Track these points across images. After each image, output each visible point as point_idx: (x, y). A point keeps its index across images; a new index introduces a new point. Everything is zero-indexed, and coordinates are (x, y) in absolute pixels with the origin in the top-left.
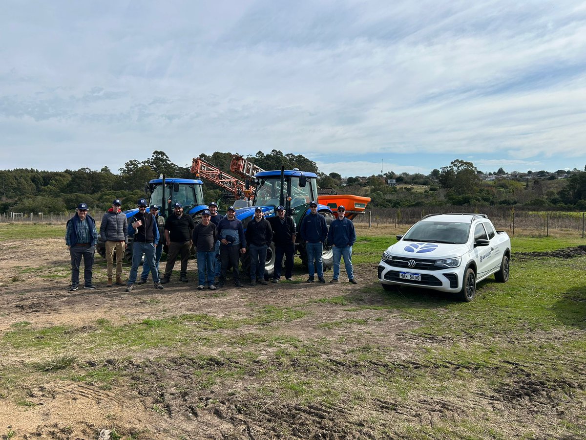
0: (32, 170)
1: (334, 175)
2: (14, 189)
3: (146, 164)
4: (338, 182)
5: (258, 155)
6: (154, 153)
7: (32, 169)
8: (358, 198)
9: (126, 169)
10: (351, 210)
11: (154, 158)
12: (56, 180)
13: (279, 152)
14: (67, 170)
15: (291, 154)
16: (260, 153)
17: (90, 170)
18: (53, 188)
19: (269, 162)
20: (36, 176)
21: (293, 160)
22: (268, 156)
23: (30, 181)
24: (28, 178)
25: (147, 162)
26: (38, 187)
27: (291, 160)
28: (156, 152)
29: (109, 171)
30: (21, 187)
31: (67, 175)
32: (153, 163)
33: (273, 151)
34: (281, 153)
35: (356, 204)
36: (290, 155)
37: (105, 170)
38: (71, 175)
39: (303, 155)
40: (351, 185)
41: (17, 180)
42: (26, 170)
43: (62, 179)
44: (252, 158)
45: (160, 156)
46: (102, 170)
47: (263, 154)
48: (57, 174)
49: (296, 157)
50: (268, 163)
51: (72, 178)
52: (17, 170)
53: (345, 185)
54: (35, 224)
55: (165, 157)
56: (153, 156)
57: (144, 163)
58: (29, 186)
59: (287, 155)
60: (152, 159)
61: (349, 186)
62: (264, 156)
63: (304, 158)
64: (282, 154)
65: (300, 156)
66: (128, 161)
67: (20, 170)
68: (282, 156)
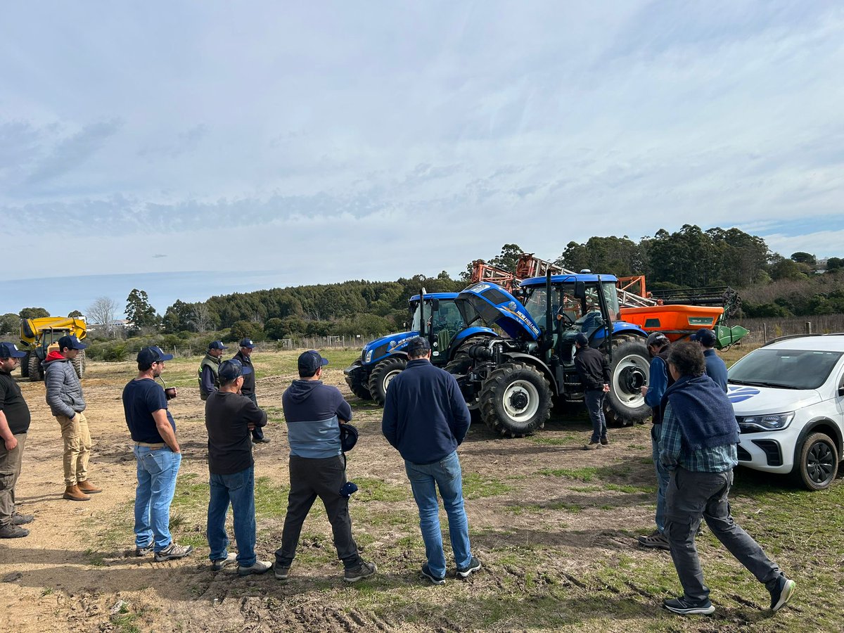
0: (363, 282)
1: (800, 257)
2: (344, 306)
3: (494, 264)
4: (809, 268)
5: (658, 236)
6: (503, 248)
7: (362, 280)
8: (694, 310)
9: (468, 272)
10: (684, 329)
11: (503, 255)
12: (387, 293)
13: (695, 227)
14: (401, 279)
15: (717, 228)
16: (661, 231)
17: (424, 277)
18: (384, 303)
19: (677, 245)
20: (367, 289)
21: (721, 237)
22: (676, 236)
23: (360, 295)
24: (358, 293)
25: (495, 261)
26: (369, 303)
27: (717, 238)
28: (506, 247)
29: (448, 276)
30: (351, 303)
31: (399, 285)
32: (502, 262)
33: (684, 227)
34: (698, 228)
35: (691, 319)
36: (715, 230)
37: (443, 276)
38: (405, 285)
39: (739, 228)
40: (833, 272)
41: (347, 295)
42: (357, 282)
43: (393, 290)
44: (650, 241)
45: (512, 251)
46: (439, 277)
47: (667, 233)
48: (387, 285)
49: (726, 233)
50: (675, 246)
51: (405, 289)
52: (347, 283)
53: (822, 272)
54: (346, 350)
55: (518, 252)
56: (503, 252)
57: (492, 263)
58: (358, 302)
59: (710, 231)
60: (501, 256)
61: (830, 273)
62: (669, 236)
63: (740, 232)
64: (700, 230)
65: (734, 231)
66: (470, 262)
67: (350, 282)
68: (700, 233)
